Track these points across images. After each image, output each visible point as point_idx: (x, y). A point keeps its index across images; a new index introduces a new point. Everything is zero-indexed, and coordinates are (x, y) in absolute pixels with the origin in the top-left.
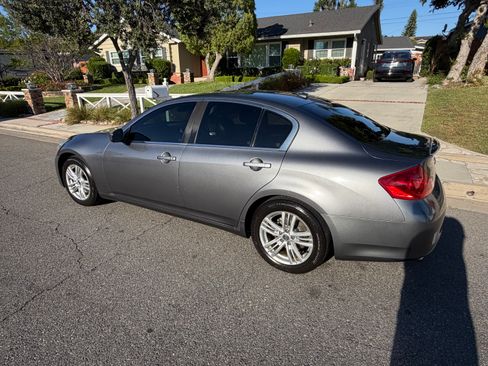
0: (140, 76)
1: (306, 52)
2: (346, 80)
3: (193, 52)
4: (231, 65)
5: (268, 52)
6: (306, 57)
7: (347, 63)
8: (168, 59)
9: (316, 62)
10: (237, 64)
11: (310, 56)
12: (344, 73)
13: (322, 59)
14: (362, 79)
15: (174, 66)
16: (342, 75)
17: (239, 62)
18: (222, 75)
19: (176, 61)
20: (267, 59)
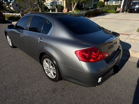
0: (54, 10)
1: (106, 2)
2: (118, 12)
3: (69, 2)
4: (81, 7)
5: (93, 2)
6: (105, 4)
7: (119, 6)
8: (62, 5)
9: (109, 6)
10: (83, 7)
11: (107, 3)
12: (118, 10)
13: (111, 5)
14: (125, 12)
15: (64, 7)
16: (117, 10)
17: (83, 6)
18: (78, 10)
19: (65, 6)
20: (92, 5)
